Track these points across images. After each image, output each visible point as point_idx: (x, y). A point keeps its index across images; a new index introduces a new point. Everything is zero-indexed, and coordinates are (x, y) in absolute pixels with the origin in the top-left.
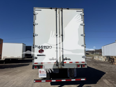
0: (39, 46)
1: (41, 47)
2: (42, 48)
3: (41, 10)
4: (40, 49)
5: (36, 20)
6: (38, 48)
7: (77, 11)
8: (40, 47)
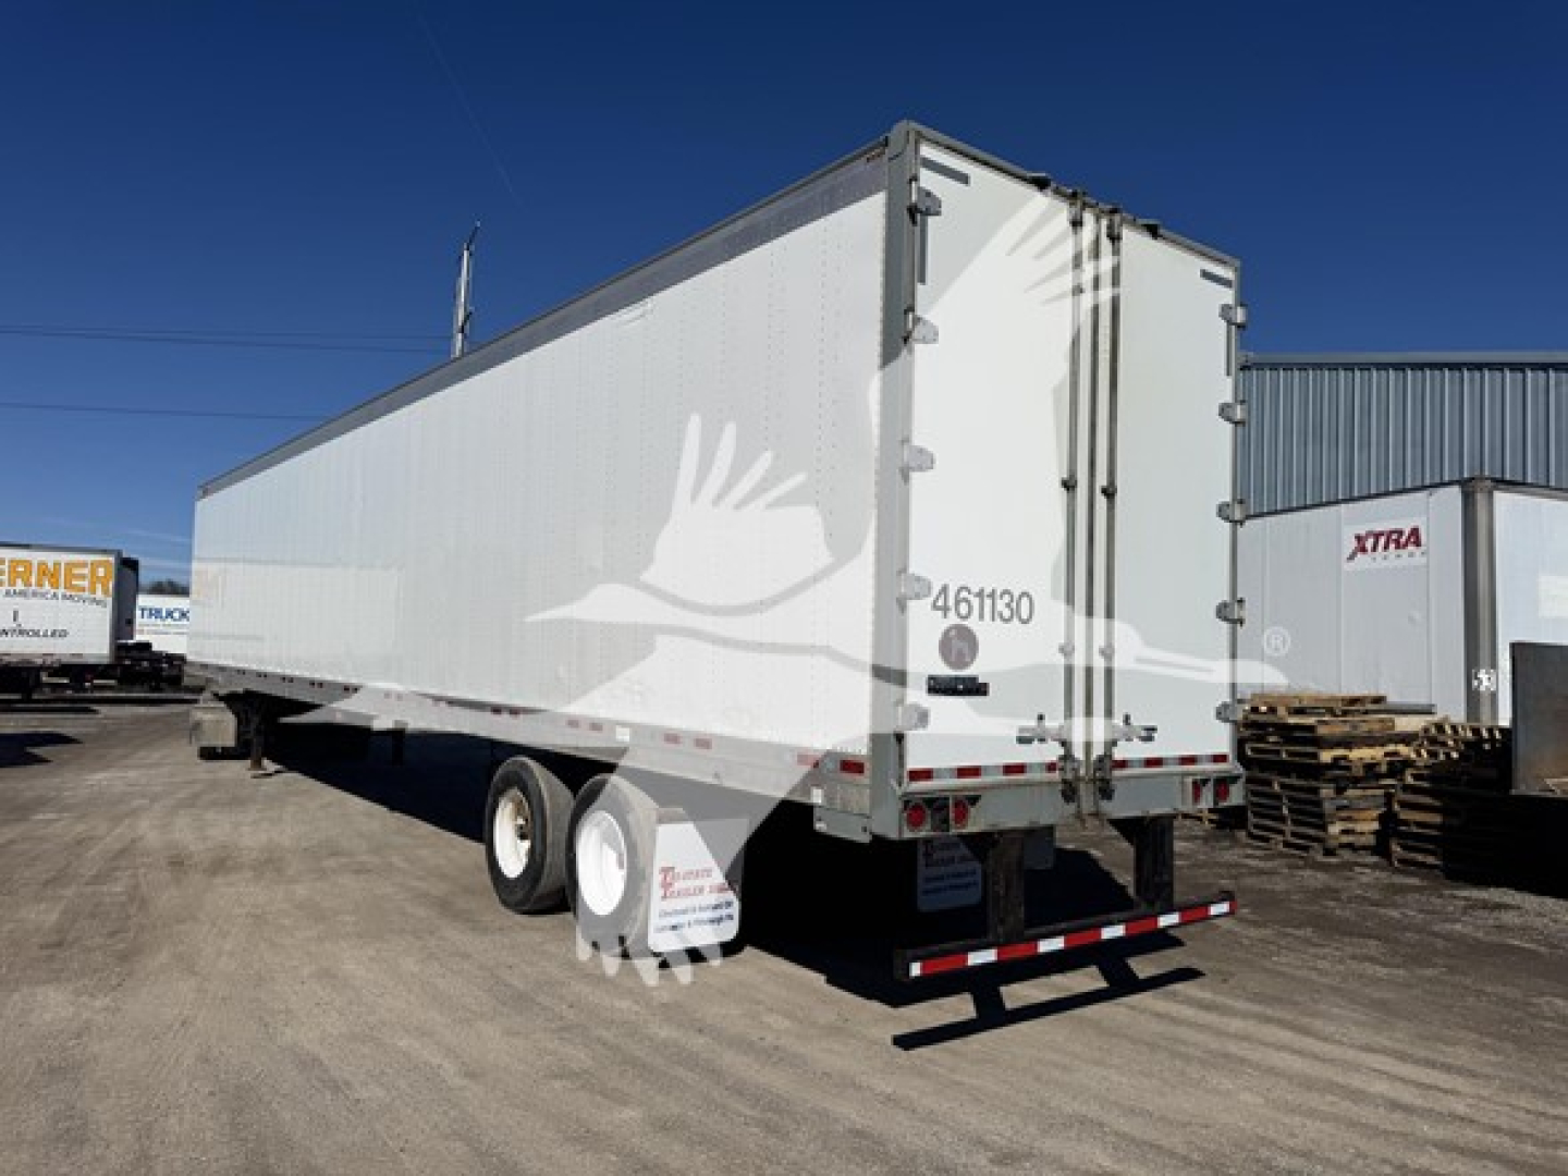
0: (944, 589)
1: (957, 603)
2: (963, 608)
3: (963, 179)
4: (953, 619)
5: (922, 280)
6: (935, 607)
7: (1206, 275)
8: (951, 602)
